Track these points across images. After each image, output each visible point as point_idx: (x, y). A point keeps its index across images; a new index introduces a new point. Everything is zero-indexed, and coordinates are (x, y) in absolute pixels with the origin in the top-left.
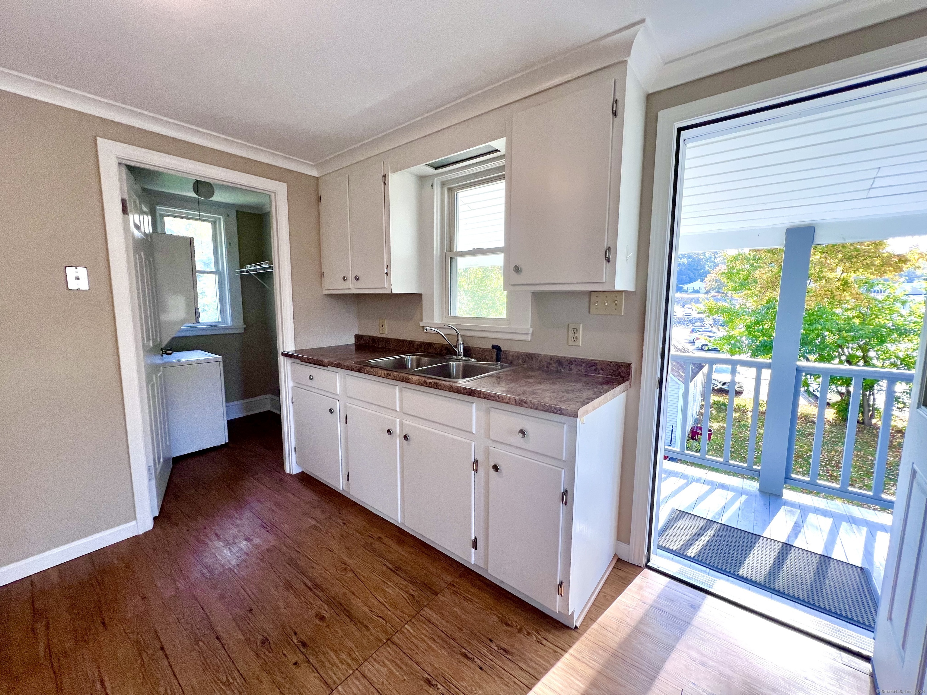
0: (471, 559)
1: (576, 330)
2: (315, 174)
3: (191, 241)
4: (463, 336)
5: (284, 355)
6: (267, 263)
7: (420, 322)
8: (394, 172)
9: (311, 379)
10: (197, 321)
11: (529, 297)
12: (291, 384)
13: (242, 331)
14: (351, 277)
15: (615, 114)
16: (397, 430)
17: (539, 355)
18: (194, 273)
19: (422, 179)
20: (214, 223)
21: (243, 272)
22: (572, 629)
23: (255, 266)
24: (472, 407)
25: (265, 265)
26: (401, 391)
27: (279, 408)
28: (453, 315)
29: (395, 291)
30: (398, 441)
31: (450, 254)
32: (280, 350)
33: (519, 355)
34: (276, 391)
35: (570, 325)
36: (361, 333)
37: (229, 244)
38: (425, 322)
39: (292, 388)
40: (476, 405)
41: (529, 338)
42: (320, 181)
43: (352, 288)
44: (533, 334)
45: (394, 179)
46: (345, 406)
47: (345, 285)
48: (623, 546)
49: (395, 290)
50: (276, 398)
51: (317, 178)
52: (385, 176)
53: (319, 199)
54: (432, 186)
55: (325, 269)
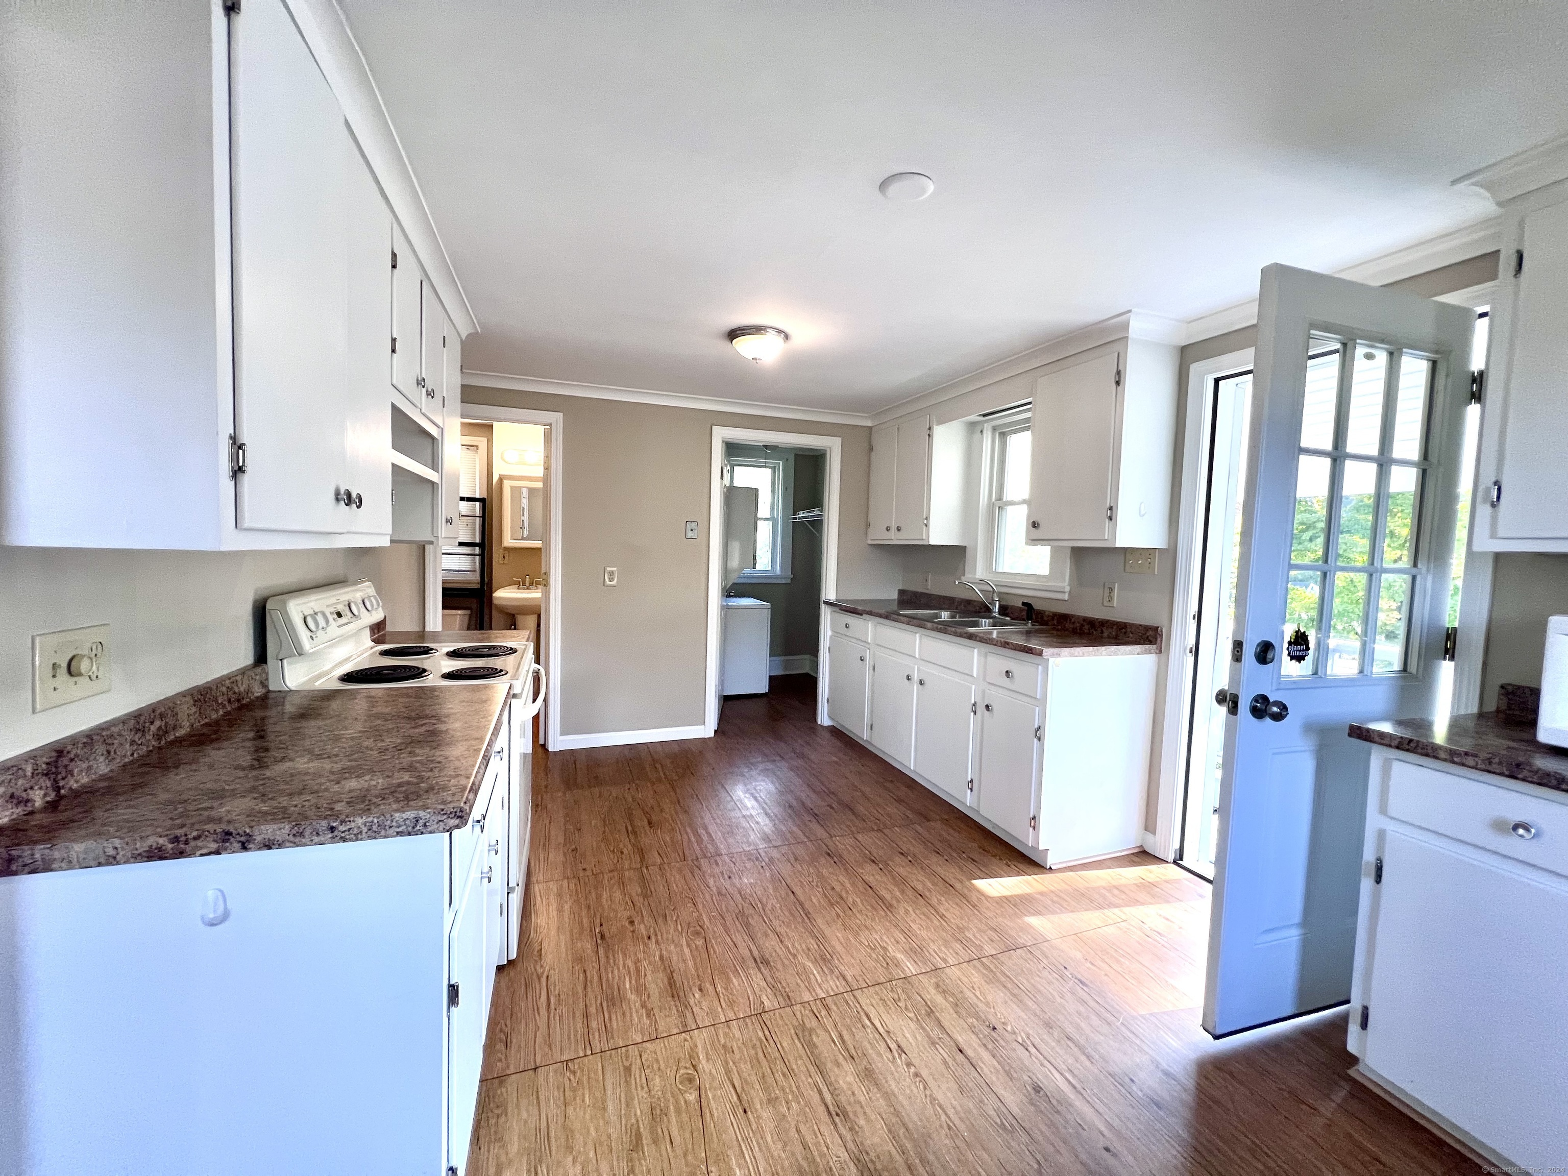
0: (966, 800)
1: (1111, 590)
2: (869, 424)
3: (757, 490)
4: (1000, 594)
5: (826, 603)
6: (819, 510)
7: (962, 577)
8: (940, 423)
9: (847, 627)
10: (754, 568)
11: (1069, 552)
12: (829, 633)
13: (789, 581)
14: (894, 527)
15: (1118, 383)
16: (916, 678)
17: (1073, 616)
18: (756, 519)
19: (972, 425)
20: (774, 469)
21: (795, 518)
22: (1046, 869)
23: (808, 512)
24: (973, 651)
25: (816, 512)
26: (920, 639)
27: (817, 672)
28: (1000, 570)
29: (932, 543)
30: (916, 687)
31: (998, 504)
32: (823, 598)
33: (1055, 615)
34: (814, 651)
35: (1106, 584)
36: (905, 588)
37: (786, 489)
38: (967, 578)
39: (831, 637)
40: (978, 651)
41: (1066, 597)
42: (874, 430)
43: (895, 539)
44: (1070, 592)
45: (940, 432)
46: (874, 654)
47: (887, 535)
48: (1150, 836)
49: (933, 541)
50: (815, 659)
51: (870, 428)
52: (930, 429)
53: (871, 449)
54: (982, 431)
55: (871, 519)
